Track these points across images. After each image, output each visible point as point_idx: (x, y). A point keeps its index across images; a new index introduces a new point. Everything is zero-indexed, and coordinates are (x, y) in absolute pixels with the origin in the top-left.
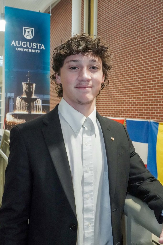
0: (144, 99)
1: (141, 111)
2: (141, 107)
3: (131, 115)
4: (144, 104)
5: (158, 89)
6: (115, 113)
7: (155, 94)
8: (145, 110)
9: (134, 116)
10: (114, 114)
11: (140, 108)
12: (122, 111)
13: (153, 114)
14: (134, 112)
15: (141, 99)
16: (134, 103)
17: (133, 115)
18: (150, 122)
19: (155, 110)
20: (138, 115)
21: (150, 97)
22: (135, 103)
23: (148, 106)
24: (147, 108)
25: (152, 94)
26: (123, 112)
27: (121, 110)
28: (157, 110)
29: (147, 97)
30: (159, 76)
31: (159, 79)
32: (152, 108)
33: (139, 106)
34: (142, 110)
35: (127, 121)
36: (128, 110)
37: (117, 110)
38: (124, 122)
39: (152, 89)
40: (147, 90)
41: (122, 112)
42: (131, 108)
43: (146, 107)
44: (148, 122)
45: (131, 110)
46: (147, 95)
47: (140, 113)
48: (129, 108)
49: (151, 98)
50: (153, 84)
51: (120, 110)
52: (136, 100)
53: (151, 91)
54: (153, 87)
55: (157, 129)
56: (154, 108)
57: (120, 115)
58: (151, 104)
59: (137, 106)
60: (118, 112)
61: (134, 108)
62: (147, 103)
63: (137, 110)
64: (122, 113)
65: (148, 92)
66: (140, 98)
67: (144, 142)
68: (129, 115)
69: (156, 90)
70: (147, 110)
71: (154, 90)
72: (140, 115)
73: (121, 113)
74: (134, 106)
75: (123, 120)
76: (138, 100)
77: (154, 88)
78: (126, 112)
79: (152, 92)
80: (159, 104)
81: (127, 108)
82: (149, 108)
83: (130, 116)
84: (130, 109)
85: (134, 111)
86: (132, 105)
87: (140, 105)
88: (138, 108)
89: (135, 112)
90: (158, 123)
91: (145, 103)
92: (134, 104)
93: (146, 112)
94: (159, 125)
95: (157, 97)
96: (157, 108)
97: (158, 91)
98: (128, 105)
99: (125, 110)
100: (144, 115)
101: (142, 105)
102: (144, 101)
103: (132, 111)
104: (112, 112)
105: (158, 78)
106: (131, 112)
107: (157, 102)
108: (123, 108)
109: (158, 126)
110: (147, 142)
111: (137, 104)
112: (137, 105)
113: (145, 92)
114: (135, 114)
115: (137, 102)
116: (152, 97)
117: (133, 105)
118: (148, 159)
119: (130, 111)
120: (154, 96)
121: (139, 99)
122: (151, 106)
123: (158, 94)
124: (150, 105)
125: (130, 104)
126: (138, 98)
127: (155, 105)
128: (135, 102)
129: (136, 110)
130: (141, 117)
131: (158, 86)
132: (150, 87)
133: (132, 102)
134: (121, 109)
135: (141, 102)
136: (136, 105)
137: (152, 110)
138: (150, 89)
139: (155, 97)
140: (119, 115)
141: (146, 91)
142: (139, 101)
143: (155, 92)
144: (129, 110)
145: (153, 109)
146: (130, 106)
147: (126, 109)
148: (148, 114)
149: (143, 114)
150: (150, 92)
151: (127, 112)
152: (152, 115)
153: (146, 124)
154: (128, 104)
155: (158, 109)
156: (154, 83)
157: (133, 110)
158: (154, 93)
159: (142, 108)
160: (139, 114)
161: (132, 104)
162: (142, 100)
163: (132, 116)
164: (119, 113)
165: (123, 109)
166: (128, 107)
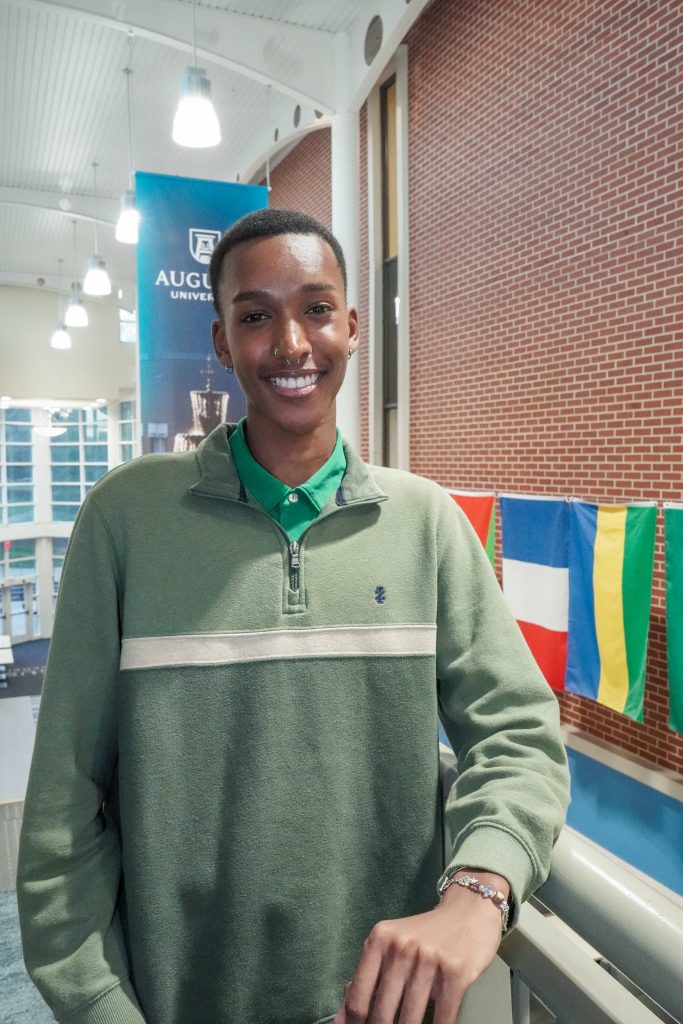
0: (552, 433)
1: (545, 471)
2: (545, 456)
3: (516, 481)
4: (552, 448)
5: (594, 401)
6: (468, 476)
7: (586, 418)
8: (556, 467)
9: (525, 484)
10: (464, 479)
11: (541, 459)
12: (489, 469)
13: (582, 479)
14: (522, 473)
15: (545, 432)
16: (522, 445)
17: (522, 481)
18: (572, 503)
19: (586, 467)
20: (534, 481)
21: (571, 427)
22: (527, 444)
23: (567, 454)
24: (563, 459)
25: (578, 419)
26: (491, 473)
27: (485, 466)
28: (594, 467)
29: (563, 428)
30: (598, 364)
31: (599, 371)
32: (578, 459)
33: (538, 455)
34: (548, 467)
35: (501, 500)
36: (505, 466)
37: (471, 466)
38: (495, 504)
39: (578, 403)
40: (563, 404)
41: (488, 473)
42: (515, 459)
43: (559, 455)
44: (565, 503)
45: (516, 466)
46: (563, 420)
47: (541, 474)
48: (510, 459)
49: (574, 431)
50: (578, 386)
51: (482, 466)
52: (529, 437)
53: (574, 407)
54: (578, 395)
55: (594, 525)
56: (586, 459)
57: (484, 483)
58: (574, 447)
59: (532, 456)
60: (477, 472)
61: (523, 459)
62: (563, 443)
63: (534, 466)
64: (489, 477)
65: (564, 412)
66: (541, 429)
67: (555, 565)
68: (509, 480)
69: (590, 406)
70: (563, 467)
71: (582, 406)
72: (542, 482)
73: (484, 476)
74: (525, 455)
75: (491, 499)
76: (535, 437)
77: (582, 399)
78: (498, 473)
79: (578, 411)
80: (598, 447)
81: (503, 459)
82: (570, 459)
83: (512, 483)
84: (513, 463)
85: (525, 470)
86: (516, 452)
87: (542, 452)
88: (535, 459)
89: (528, 474)
90: (596, 508)
91: (555, 444)
92: (525, 448)
93: (559, 471)
94: (600, 513)
95: (594, 426)
96: (594, 458)
97: (595, 409)
98: (504, 452)
99: (497, 466)
100: (555, 482)
101: (548, 451)
102: (552, 440)
103: (519, 470)
104: (459, 472)
105: (595, 368)
106: (515, 473)
107: (594, 442)
108: (491, 459)
109: (596, 515)
110: (565, 566)
111: (531, 448)
112: (535, 452)
113: (556, 413)
114: (525, 477)
115: (531, 441)
116: (578, 427)
117: (521, 452)
118: (570, 616)
119: (512, 470)
120: (582, 422)
121: (538, 433)
122: (574, 455)
123: (594, 418)
124: (571, 451)
125: (512, 449)
126: (535, 429)
127: (586, 451)
128: (525, 441)
129: (529, 466)
130: (545, 486)
131: (594, 393)
132: (570, 395)
133: (518, 442)
134: (483, 462)
135: (545, 441)
136: (529, 452)
137: (578, 467)
138: (570, 403)
139: (586, 426)
140: (479, 482)
141: (559, 409)
142: (538, 440)
143: (586, 410)
144: (509, 466)
145: (582, 463)
146: (513, 455)
147: (500, 463)
148: (566, 479)
149: (552, 478)
150: (570, 411)
151: (503, 473)
152: (578, 483)
153: (559, 510)
154: (506, 448)
155: (598, 463)
156: (582, 382)
157: (521, 466)
158: (582, 415)
159: (549, 459)
160: (539, 478)
161: (518, 448)
162: (549, 436)
163: (519, 484)
164: (478, 476)
165: (489, 463)
166: (506, 456)
